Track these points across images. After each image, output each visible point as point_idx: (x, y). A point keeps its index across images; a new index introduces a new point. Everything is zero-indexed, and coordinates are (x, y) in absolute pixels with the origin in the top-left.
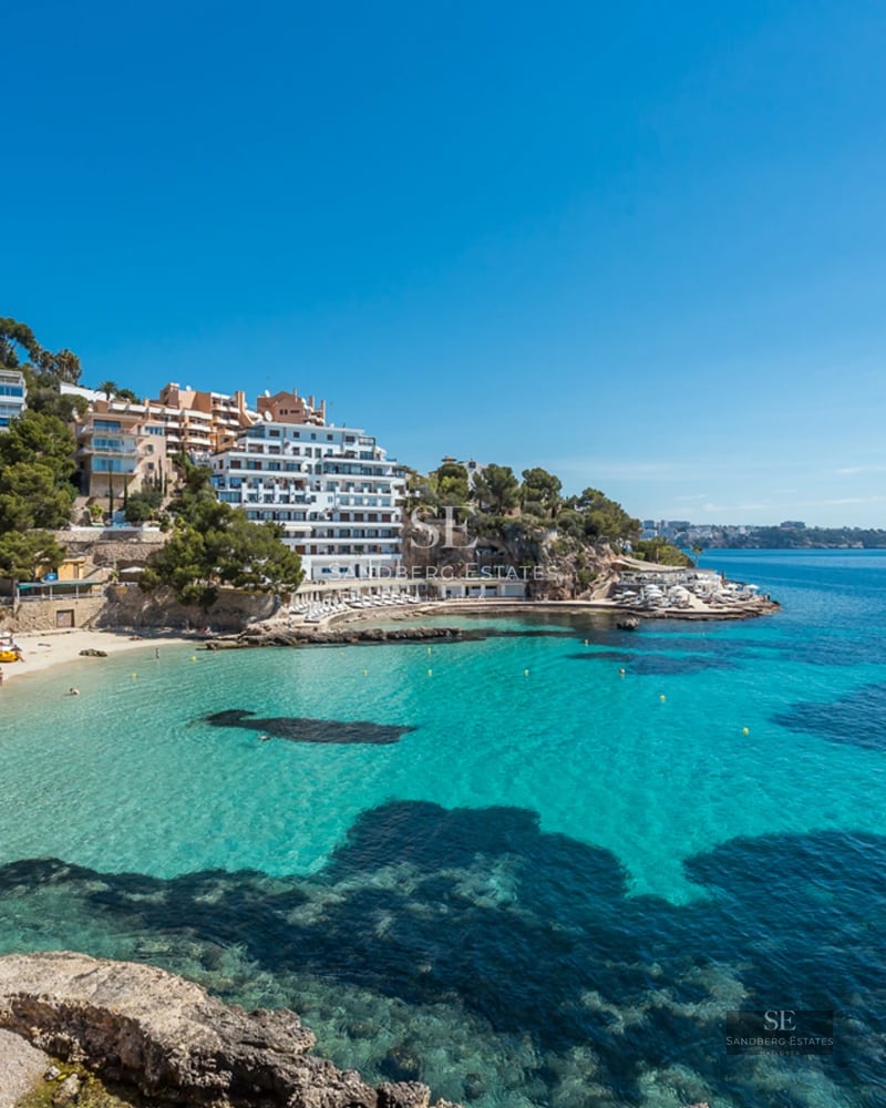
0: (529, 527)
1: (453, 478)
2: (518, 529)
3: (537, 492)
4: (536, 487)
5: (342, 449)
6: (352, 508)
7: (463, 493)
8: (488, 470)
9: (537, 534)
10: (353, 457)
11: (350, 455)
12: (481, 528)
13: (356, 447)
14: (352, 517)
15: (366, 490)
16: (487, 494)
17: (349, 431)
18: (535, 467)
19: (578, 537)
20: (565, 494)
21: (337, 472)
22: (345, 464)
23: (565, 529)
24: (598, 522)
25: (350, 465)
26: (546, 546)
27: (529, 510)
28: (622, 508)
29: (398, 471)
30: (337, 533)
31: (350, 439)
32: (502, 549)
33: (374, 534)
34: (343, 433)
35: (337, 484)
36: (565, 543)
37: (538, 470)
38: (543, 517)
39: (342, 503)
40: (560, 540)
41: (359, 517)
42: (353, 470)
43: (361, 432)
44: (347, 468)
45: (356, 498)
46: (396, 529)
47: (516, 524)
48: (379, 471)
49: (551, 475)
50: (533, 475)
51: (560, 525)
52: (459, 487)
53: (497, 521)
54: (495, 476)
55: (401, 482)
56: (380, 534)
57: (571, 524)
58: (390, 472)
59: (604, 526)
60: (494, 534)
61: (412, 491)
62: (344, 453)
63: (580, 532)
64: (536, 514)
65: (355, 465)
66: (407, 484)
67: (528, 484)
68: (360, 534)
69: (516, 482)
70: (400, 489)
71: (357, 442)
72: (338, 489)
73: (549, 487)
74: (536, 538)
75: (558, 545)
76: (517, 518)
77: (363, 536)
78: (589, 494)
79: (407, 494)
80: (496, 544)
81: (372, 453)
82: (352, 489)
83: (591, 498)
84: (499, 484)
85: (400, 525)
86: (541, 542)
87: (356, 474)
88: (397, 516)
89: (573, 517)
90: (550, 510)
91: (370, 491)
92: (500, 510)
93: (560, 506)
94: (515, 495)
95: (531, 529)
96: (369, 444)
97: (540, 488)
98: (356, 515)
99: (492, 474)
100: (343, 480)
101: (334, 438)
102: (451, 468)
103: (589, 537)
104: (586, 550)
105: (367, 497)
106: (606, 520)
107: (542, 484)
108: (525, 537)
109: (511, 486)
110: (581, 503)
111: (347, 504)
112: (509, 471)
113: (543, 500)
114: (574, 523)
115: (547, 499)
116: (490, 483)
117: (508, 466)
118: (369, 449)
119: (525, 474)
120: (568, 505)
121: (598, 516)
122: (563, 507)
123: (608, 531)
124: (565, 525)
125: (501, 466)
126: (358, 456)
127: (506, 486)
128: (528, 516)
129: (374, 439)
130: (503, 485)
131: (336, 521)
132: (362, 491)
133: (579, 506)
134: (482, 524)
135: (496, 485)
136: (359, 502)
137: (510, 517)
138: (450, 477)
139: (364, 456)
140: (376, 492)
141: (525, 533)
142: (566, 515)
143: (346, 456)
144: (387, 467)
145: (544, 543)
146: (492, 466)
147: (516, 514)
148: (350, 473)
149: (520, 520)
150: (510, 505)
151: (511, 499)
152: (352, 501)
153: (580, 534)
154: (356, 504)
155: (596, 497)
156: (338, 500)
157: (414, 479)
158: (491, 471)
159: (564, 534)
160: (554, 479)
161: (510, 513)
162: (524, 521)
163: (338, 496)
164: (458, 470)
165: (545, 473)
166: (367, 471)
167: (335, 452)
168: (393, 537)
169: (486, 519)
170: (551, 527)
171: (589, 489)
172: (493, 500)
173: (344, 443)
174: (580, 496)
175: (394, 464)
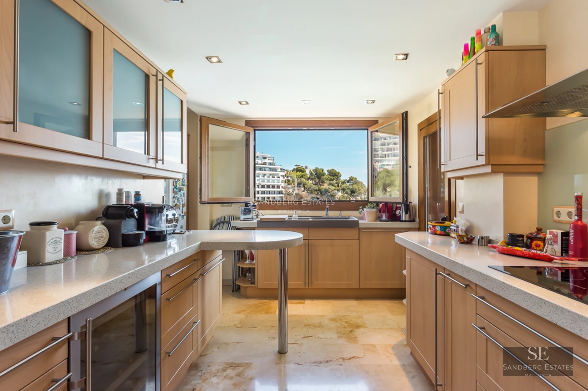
0: (331, 190)
1: (301, 172)
2: (327, 191)
3: (332, 178)
4: (332, 176)
5: (262, 161)
6: (266, 183)
7: (306, 178)
8: (315, 170)
9: (334, 193)
10: (266, 165)
11: (265, 164)
12: (313, 191)
13: (267, 161)
14: (266, 186)
15: (271, 177)
16: (315, 178)
17: (265, 155)
18: (332, 169)
19: (349, 194)
20: (342, 178)
21: (260, 170)
22: (263, 167)
23: (344, 191)
24: (356, 189)
25: (265, 167)
26: (337, 198)
27: (330, 184)
28: (364, 184)
29: (282, 170)
30: (260, 192)
31: (265, 158)
32: (321, 199)
33: (274, 193)
34: (262, 156)
35: (260, 174)
36: (344, 197)
37: (333, 169)
38: (335, 187)
39: (262, 182)
40: (342, 195)
41: (268, 187)
42: (266, 169)
43: (269, 155)
44: (264, 169)
45: (267, 180)
46: (282, 191)
47: (326, 189)
48: (275, 170)
49: (338, 171)
50: (331, 171)
51: (342, 190)
52: (304, 176)
53: (319, 188)
54: (318, 171)
55: (283, 174)
56: (276, 193)
57: (346, 189)
58: (279, 170)
59: (358, 190)
60: (318, 193)
61: (287, 177)
62: (262, 163)
63: (349, 192)
64: (333, 186)
65: (267, 167)
66: (286, 174)
67: (329, 174)
68: (269, 193)
69: (325, 174)
70: (283, 176)
71: (267, 159)
72: (260, 176)
73: (337, 176)
74: (333, 195)
75: (342, 197)
76: (326, 187)
77: (270, 194)
78: (351, 179)
79: (286, 178)
80: (319, 197)
81: (273, 163)
82: (266, 176)
83: (352, 180)
84: (319, 174)
85: (283, 190)
86: (335, 196)
87: (267, 171)
88: (282, 187)
89: (346, 187)
90: (337, 184)
91: (272, 177)
92: (320, 184)
93: (340, 183)
94: (325, 179)
95: (331, 191)
96: (272, 160)
97: (333, 176)
98: (267, 186)
99: (316, 171)
100: (262, 173)
101: (259, 157)
102: (300, 169)
103: (352, 194)
104: (352, 199)
105: (271, 179)
106: (358, 188)
107: (334, 175)
108: (329, 194)
109: (324, 175)
110: (348, 182)
111: (264, 182)
112: (323, 170)
113: (334, 181)
114: (347, 189)
115: (336, 180)
116: (315, 175)
117: (322, 168)
118: (271, 162)
119: (328, 171)
120: (343, 183)
121: (355, 186)
122: (342, 183)
123: (359, 192)
124: (343, 190)
125: (320, 168)
126: (267, 164)
127: (322, 176)
128: (331, 186)
129: (274, 158)
130: (320, 175)
131: (260, 188)
132: (269, 177)
133: (348, 183)
134: (314, 189)
135: (318, 175)
136: (268, 181)
137: (323, 187)
138: (299, 172)
139: (270, 164)
140: (274, 177)
141: (330, 192)
142: (344, 186)
143: (263, 164)
144: (278, 168)
145: (336, 196)
146: (317, 168)
147: (325, 186)
148: (265, 170)
149: (327, 188)
150: (323, 182)
151: (324, 180)
152: (266, 181)
153: (349, 193)
154: (267, 182)
155: (354, 180)
156: (261, 180)
157: (287, 173)
158: (316, 170)
159: (343, 193)
160: (338, 173)
161: (323, 185)
162: (329, 188)
163: (261, 179)
164: (302, 170)
165: (335, 171)
166: (271, 170)
167: (259, 163)
168: (281, 194)
169: (315, 188)
170: (338, 190)
171: (351, 177)
172: (317, 180)
173: (263, 160)
174: (348, 179)
175: (281, 167)
